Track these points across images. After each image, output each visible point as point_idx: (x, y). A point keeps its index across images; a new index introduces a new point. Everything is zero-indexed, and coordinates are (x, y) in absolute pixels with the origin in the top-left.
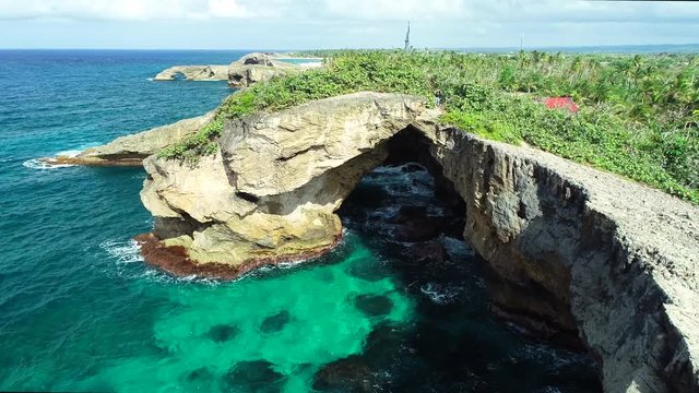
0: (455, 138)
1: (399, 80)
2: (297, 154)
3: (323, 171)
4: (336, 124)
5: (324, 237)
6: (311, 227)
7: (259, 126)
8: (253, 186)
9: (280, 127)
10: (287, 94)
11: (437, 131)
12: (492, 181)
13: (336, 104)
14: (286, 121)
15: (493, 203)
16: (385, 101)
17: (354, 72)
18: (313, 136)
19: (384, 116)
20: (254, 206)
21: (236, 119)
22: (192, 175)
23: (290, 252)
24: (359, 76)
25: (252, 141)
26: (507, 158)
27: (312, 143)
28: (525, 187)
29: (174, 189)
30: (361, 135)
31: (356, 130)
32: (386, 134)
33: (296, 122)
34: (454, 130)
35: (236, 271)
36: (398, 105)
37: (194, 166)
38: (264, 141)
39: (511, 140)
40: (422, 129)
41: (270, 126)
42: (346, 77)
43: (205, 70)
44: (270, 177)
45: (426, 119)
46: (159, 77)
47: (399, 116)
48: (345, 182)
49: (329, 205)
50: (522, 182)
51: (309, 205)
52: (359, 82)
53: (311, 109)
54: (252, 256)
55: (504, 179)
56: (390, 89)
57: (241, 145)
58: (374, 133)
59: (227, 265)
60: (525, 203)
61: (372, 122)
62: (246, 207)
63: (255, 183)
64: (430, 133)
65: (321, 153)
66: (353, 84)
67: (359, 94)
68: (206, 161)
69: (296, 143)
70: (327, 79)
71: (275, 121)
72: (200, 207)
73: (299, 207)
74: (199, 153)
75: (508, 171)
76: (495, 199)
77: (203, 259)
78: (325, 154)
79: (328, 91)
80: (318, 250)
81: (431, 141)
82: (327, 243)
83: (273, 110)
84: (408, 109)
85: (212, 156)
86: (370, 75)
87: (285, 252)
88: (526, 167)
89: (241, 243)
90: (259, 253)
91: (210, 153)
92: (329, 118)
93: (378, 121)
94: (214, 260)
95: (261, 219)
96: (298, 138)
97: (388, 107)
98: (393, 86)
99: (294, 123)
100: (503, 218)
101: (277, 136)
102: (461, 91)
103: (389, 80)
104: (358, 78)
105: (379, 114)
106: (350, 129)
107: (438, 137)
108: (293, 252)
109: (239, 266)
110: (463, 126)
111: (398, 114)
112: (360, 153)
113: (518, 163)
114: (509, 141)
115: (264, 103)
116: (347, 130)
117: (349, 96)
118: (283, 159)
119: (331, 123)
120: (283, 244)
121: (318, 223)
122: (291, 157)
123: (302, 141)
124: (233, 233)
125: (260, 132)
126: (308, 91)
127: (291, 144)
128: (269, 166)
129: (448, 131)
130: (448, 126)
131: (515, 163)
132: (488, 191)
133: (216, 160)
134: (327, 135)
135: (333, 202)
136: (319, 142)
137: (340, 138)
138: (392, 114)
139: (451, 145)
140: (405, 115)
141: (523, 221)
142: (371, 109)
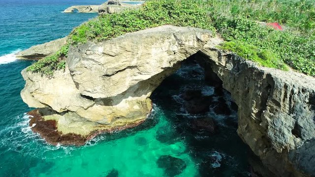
0: (234, 62)
1: (190, 17)
2: (117, 72)
3: (137, 82)
4: (145, 51)
5: (141, 115)
6: (132, 110)
7: (88, 52)
8: (89, 91)
9: (103, 53)
10: (109, 28)
11: (219, 55)
12: (270, 103)
13: (145, 36)
14: (108, 49)
15: (269, 119)
16: (182, 34)
17: (158, 11)
18: (128, 59)
19: (181, 45)
20: (93, 102)
21: (75, 46)
22: (50, 83)
23: (120, 124)
24: (161, 14)
25: (85, 62)
26: (286, 87)
27: (128, 64)
28: (302, 112)
29: (39, 92)
30: (163, 58)
31: (159, 55)
32: (181, 57)
33: (115, 49)
34: (233, 56)
35: (85, 140)
36: (191, 37)
37: (51, 76)
38: (94, 63)
39: (281, 66)
40: (208, 54)
41: (97, 53)
42: (152, 14)
43: (88, 8)
44: (100, 87)
45: (212, 47)
46: (66, 11)
47: (192, 45)
48: (153, 83)
49: (143, 96)
50: (298, 106)
51: (130, 98)
52: (162, 19)
53: (126, 40)
54: (96, 129)
55: (282, 103)
56: (184, 23)
57: (79, 65)
58: (172, 57)
59: (80, 135)
60: (301, 125)
61: (171, 49)
62: (88, 103)
63: (90, 90)
64: (214, 57)
65: (135, 71)
66: (157, 20)
67: (162, 28)
68: (58, 73)
69: (116, 65)
70: (139, 16)
71: (100, 49)
72: (58, 103)
73: (124, 100)
74: (53, 68)
75: (285, 96)
76: (271, 117)
77: (65, 132)
78: (138, 71)
79: (139, 25)
80: (138, 122)
81: (214, 62)
82: (143, 118)
83: (99, 41)
84: (198, 40)
85: (62, 70)
86: (169, 13)
87: (117, 125)
88: (303, 95)
89: (87, 122)
90: (100, 127)
91: (61, 68)
92: (140, 46)
93: (176, 48)
94: (72, 132)
95: (99, 108)
96: (118, 61)
97: (183, 38)
98: (186, 21)
99: (114, 50)
100: (278, 133)
101: (103, 60)
102: (233, 24)
103: (183, 17)
104: (161, 15)
105: (177, 44)
106: (156, 54)
107: (220, 60)
108: (122, 124)
109: (87, 136)
110: (241, 53)
111: (191, 44)
112: (163, 70)
113: (296, 91)
114: (280, 67)
115: (92, 35)
116: (153, 55)
117: (154, 30)
118: (107, 75)
119: (141, 50)
120: (115, 120)
121: (137, 107)
122: (113, 74)
123: (120, 63)
124: (81, 118)
125: (90, 57)
126: (124, 26)
127: (113, 66)
128: (99, 79)
129: (229, 56)
130: (228, 53)
131: (292, 91)
132: (265, 109)
133: (65, 73)
134: (138, 59)
135: (146, 94)
136: (133, 64)
137: (148, 61)
138: (187, 43)
139: (230, 67)
140: (196, 44)
141: (298, 140)
142: (170, 40)
